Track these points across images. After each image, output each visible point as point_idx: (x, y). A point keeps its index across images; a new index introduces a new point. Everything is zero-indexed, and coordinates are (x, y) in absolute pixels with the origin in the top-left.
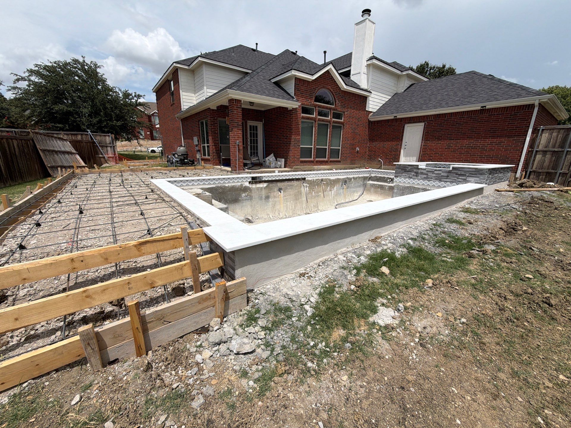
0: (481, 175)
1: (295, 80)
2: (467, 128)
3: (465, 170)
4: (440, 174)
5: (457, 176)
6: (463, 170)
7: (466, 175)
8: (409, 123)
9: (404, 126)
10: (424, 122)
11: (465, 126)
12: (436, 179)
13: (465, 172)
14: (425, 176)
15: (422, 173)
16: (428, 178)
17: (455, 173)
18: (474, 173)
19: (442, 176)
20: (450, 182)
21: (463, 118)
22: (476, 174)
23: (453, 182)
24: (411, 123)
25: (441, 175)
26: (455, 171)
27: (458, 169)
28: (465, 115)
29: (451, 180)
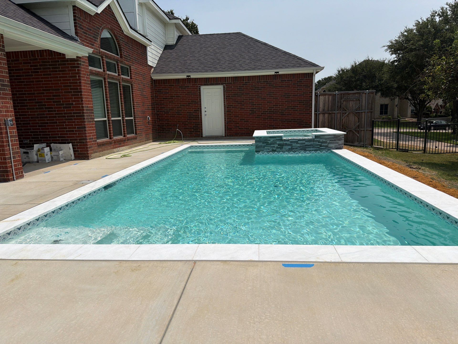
0: (339, 140)
1: (74, 10)
2: (266, 93)
3: (326, 137)
4: (305, 143)
5: (320, 143)
6: (324, 137)
7: (327, 142)
8: (205, 85)
9: (200, 88)
10: (222, 84)
11: (263, 91)
12: (301, 149)
13: (326, 139)
14: (290, 147)
15: (286, 145)
16: (293, 149)
17: (317, 141)
18: (333, 139)
19: (306, 145)
20: (315, 150)
21: (260, 82)
22: (335, 140)
23: (317, 150)
24: (208, 85)
25: (304, 145)
26: (317, 139)
27: (319, 137)
28: (261, 80)
29: (316, 149)
